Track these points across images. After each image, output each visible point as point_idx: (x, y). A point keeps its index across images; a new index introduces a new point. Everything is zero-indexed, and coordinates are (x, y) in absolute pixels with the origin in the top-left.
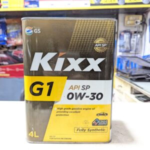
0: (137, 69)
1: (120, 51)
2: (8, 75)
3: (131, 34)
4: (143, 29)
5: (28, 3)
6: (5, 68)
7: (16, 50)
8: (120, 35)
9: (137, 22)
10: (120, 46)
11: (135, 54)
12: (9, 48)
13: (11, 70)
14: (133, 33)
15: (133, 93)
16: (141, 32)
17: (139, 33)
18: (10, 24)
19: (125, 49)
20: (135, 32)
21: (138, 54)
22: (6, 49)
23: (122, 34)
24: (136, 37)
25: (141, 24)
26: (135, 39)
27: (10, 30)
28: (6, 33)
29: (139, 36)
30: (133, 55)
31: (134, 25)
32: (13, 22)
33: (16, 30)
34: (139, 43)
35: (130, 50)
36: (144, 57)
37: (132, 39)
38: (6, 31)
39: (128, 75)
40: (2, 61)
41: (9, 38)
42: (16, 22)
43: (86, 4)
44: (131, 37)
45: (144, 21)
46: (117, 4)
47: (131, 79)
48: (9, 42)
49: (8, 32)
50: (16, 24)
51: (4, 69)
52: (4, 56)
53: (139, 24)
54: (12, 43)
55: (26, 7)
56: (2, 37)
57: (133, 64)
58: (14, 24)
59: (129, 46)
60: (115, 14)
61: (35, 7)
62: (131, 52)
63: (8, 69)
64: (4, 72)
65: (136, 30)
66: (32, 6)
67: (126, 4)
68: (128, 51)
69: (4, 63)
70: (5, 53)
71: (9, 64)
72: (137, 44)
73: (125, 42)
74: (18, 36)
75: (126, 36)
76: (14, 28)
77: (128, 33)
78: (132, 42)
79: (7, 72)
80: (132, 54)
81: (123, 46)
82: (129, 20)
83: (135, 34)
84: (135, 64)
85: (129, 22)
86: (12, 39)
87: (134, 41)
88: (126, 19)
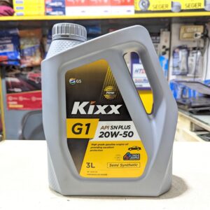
0: (197, 98)
1: (174, 74)
2: (21, 106)
3: (189, 51)
4: (205, 44)
5: (51, 9)
6: (18, 96)
7: (32, 72)
8: (174, 52)
9: (196, 35)
10: (174, 67)
11: (195, 77)
12: (22, 70)
13: (25, 99)
14: (191, 49)
15: (194, 129)
16: (203, 48)
17: (199, 49)
18: (24, 37)
19: (180, 71)
20: (194, 49)
21: (197, 77)
22: (18, 71)
23: (177, 50)
24: (195, 55)
25: (202, 37)
26: (194, 58)
27: (24, 45)
28: (18, 49)
29: (199, 53)
30: (192, 80)
31: (192, 39)
32: (28, 34)
33: (33, 46)
34: (200, 63)
35: (188, 73)
36: (206, 81)
37: (190, 58)
38: (19, 47)
39: (186, 107)
40: (13, 88)
41: (23, 57)
42: (32, 34)
43: (129, 11)
44: (188, 55)
45: (206, 33)
46: (170, 11)
47: (191, 112)
48: (23, 61)
49: (22, 47)
50: (33, 36)
51: (16, 98)
52: (16, 80)
53: (199, 37)
54: (27, 62)
55: (48, 14)
56: (13, 54)
57: (192, 91)
58: (30, 37)
59: (186, 68)
60: (167, 24)
61: (60, 15)
62: (188, 75)
63: (21, 99)
64: (15, 103)
65: (195, 45)
66: (56, 13)
67: (182, 11)
68: (184, 74)
69: (16, 90)
70: (17, 76)
71: (23, 91)
72: (197, 64)
73: (180, 62)
74: (35, 53)
75: (182, 54)
76: (31, 42)
77: (184, 50)
78: (190, 62)
79: (19, 103)
80: (189, 78)
81: (178, 67)
82: (185, 32)
83: (194, 51)
84: (194, 92)
85: (185, 35)
86: (27, 57)
87: (192, 60)
88: (182, 31)
